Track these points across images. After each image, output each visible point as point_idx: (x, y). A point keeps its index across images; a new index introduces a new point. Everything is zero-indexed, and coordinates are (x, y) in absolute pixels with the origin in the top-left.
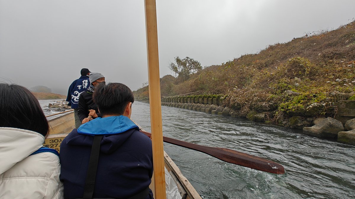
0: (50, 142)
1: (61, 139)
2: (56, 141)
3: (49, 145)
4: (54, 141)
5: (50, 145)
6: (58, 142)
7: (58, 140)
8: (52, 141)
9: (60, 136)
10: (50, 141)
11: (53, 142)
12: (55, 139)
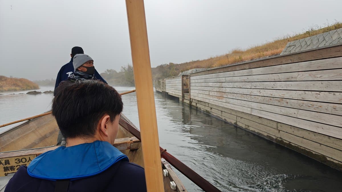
0: (16, 163)
1: (29, 158)
2: (24, 160)
3: (14, 166)
4: (20, 160)
5: (17, 166)
6: (26, 161)
7: (26, 159)
8: (18, 160)
9: (28, 153)
10: (16, 160)
11: (20, 162)
12: (22, 157)
